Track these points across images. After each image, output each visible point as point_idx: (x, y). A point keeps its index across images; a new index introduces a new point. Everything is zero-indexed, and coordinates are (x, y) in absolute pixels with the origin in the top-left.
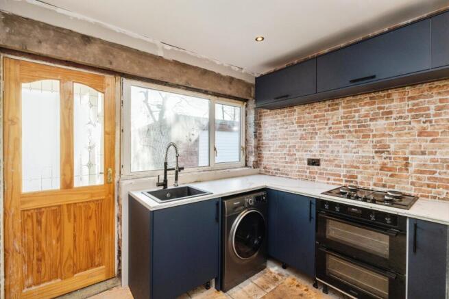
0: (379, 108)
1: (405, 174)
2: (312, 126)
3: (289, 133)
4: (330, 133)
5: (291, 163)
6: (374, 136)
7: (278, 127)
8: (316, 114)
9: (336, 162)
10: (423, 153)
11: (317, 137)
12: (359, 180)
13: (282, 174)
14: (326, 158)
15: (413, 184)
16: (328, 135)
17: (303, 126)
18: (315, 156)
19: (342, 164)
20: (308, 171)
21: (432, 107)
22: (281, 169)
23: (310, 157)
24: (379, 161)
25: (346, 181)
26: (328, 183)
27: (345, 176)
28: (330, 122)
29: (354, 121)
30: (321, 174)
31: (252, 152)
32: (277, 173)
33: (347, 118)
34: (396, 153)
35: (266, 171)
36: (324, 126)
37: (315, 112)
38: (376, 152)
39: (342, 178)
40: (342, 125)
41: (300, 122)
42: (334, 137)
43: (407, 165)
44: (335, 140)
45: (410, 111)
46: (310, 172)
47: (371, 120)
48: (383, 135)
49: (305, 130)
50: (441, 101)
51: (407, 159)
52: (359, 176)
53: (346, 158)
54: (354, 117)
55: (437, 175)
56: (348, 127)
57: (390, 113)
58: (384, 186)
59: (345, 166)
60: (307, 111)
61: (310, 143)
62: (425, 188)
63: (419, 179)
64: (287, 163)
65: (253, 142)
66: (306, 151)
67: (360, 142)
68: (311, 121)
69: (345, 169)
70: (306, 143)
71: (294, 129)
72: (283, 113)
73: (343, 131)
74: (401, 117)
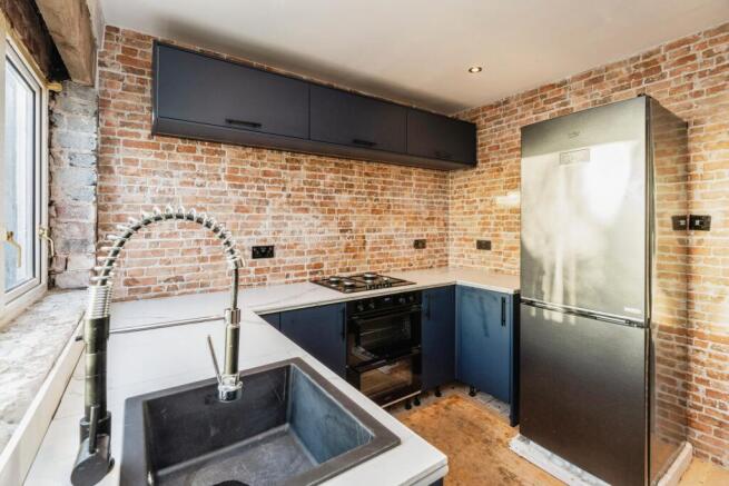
0: (344, 179)
1: (363, 253)
2: (259, 188)
3: (208, 196)
4: (288, 203)
5: (214, 258)
6: (339, 211)
7: (175, 181)
8: (266, 168)
9: (298, 248)
10: (375, 231)
11: (268, 208)
12: (325, 269)
13: (189, 286)
14: (283, 243)
15: (369, 262)
16: (285, 206)
17: (241, 187)
18: (265, 240)
19: (305, 250)
20: (253, 269)
21: (379, 186)
22: (185, 276)
23: (256, 244)
24: (343, 241)
25: (311, 273)
26: (287, 283)
27: (309, 267)
28: (289, 186)
29: (319, 190)
30: (275, 270)
32: (176, 288)
33: (310, 184)
34: (357, 231)
36: (280, 192)
37: (264, 164)
38: (341, 231)
39: (306, 270)
40: (305, 193)
41: (235, 179)
42: (294, 211)
43: (365, 243)
44: (295, 215)
45: (367, 187)
46: (257, 271)
47: (337, 191)
48: (347, 211)
49: (245, 194)
50: (384, 182)
51: (364, 237)
52: (325, 263)
53: (309, 241)
54: (319, 185)
55: (382, 251)
56: (312, 197)
57: (352, 186)
58: (348, 270)
59: (309, 252)
60: (250, 159)
61: (256, 218)
62: (376, 265)
63: (372, 256)
64: (203, 260)
66: (249, 233)
67: (326, 218)
68: (257, 180)
69: (309, 257)
70: (248, 218)
71: (219, 189)
73: (307, 203)
74: (359, 193)
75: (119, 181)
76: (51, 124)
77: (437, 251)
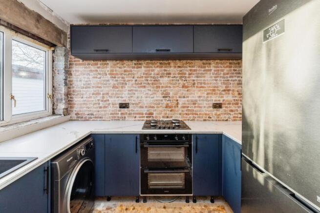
0: (165, 70)
1: (177, 109)
2: (122, 78)
3: (102, 82)
4: (136, 84)
5: (105, 107)
6: (162, 87)
7: (91, 77)
8: (125, 69)
9: (140, 105)
10: (184, 97)
11: (126, 86)
12: (154, 115)
13: (96, 118)
14: (134, 102)
15: (180, 114)
16: (134, 85)
17: (115, 77)
18: (125, 101)
19: (144, 106)
20: (120, 113)
21: (187, 73)
22: (94, 113)
23: (121, 102)
24: (165, 102)
25: (147, 117)
26: (135, 120)
27: (146, 114)
28: (136, 76)
29: (151, 77)
30: (130, 114)
31: (61, 99)
32: (91, 118)
33: (147, 74)
34: (173, 97)
35: (79, 117)
36: (132, 79)
37: (125, 67)
38: (163, 97)
39: (144, 115)
40: (144, 79)
41: (113, 74)
42: (139, 87)
43: (178, 104)
44: (139, 89)
45: (179, 74)
46: (122, 114)
47: (161, 77)
48: (167, 87)
49: (117, 81)
50: (190, 70)
51: (177, 100)
52: (154, 113)
53: (146, 101)
54: (151, 74)
55: (189, 108)
56: (147, 80)
57: (170, 74)
58: (168, 117)
59: (146, 107)
60: (119, 65)
61: (120, 91)
62: (185, 116)
63: (183, 111)
64: (100, 107)
65: (63, 90)
66: (118, 97)
67: (155, 90)
68: (121, 74)
69: (146, 109)
70: (118, 91)
71: (106, 79)
72: (97, 64)
73: (145, 83)
74: (175, 77)
75: (74, 78)
76: (53, 61)
77: (232, 111)
